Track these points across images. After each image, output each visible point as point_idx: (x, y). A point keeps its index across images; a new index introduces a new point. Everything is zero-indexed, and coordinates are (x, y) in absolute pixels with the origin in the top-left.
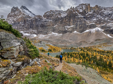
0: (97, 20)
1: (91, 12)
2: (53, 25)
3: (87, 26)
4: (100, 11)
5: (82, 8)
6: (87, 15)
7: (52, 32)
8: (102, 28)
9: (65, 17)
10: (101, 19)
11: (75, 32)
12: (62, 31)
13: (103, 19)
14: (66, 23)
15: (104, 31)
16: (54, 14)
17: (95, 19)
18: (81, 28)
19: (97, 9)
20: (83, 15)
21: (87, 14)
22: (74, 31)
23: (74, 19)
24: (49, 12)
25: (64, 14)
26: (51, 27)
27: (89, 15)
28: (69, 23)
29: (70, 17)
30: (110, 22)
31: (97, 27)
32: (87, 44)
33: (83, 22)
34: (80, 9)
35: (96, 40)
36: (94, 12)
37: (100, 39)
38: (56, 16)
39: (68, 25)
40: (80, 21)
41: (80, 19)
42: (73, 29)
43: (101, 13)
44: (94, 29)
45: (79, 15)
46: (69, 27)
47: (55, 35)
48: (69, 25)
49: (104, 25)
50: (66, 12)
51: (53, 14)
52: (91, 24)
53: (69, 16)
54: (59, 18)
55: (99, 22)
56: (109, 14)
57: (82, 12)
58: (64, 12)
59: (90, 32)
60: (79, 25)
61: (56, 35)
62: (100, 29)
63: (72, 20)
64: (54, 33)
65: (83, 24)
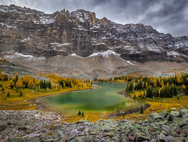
0: (108, 40)
1: (97, 26)
2: (20, 38)
3: (94, 47)
4: (110, 27)
5: (84, 16)
6: (91, 29)
7: (15, 51)
8: (117, 51)
9: (51, 25)
10: (113, 38)
11: (74, 54)
12: (45, 51)
13: (115, 38)
14: (53, 37)
15: (121, 56)
16: (22, 14)
17: (105, 38)
18: (84, 49)
19: (106, 23)
20: (86, 28)
21: (91, 27)
22: (71, 53)
23: (71, 32)
24: (6, 6)
25: (46, 20)
26: (14, 40)
27: (95, 30)
28: (60, 38)
29: (62, 27)
30: (127, 45)
31: (109, 49)
32: (108, 74)
33: (87, 40)
34: (80, 16)
35: (119, 68)
36: (102, 26)
37: (124, 67)
38: (26, 19)
39: (57, 42)
40: (82, 37)
41: (82, 34)
42: (70, 50)
43: (112, 29)
44: (105, 53)
45: (79, 26)
46: (59, 45)
47: (27, 58)
48: (61, 42)
49: (119, 47)
50: (52, 16)
51: (18, 14)
52: (100, 44)
53: (59, 24)
54: (35, 25)
55: (111, 42)
56: (124, 34)
57: (83, 22)
58: (47, 15)
59: (101, 57)
60: (81, 44)
61: (29, 60)
62: (114, 53)
63: (65, 33)
64: (22, 55)
65: (87, 42)
